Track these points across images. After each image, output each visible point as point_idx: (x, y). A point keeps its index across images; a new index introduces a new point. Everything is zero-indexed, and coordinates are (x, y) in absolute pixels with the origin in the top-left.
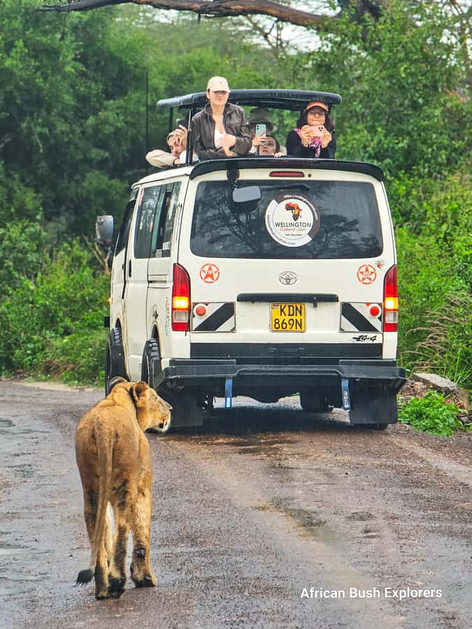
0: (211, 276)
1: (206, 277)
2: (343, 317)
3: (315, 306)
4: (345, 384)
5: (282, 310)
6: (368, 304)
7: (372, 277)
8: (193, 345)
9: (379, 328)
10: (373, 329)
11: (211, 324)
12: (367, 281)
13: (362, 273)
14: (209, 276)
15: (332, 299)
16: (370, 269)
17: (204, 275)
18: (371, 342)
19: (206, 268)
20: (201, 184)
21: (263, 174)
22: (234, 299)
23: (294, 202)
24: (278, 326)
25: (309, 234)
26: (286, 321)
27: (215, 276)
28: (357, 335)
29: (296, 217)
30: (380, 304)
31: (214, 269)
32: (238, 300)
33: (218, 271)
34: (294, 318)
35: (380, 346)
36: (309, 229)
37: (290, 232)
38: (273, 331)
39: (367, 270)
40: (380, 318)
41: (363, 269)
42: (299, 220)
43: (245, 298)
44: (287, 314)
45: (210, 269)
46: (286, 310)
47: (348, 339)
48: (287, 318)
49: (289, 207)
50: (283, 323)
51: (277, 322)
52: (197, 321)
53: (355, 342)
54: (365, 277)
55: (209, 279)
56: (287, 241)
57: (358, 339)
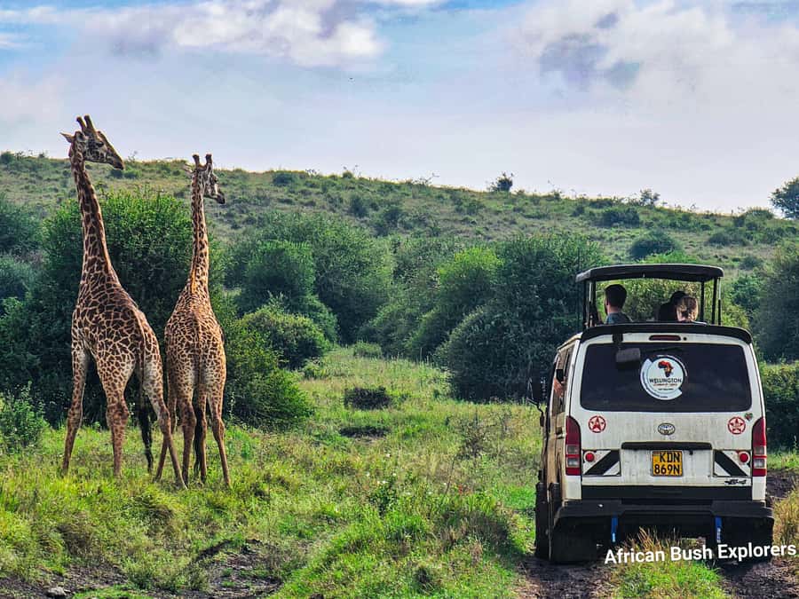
0: (599, 427)
1: (594, 428)
2: (716, 464)
3: (691, 454)
4: (718, 521)
5: (662, 457)
6: (738, 451)
7: (742, 428)
8: (584, 488)
9: (748, 473)
10: (743, 474)
11: (600, 469)
12: (736, 431)
13: (732, 424)
14: (597, 426)
15: (707, 447)
16: (740, 421)
17: (592, 426)
18: (741, 485)
19: (594, 420)
20: (589, 347)
21: (644, 338)
22: (618, 447)
23: (666, 360)
24: (657, 471)
25: (680, 388)
26: (666, 467)
27: (602, 426)
28: (729, 479)
29: (668, 374)
30: (749, 452)
31: (601, 420)
32: (622, 448)
33: (604, 423)
34: (672, 464)
35: (750, 488)
36: (679, 384)
37: (662, 387)
38: (654, 476)
39: (737, 422)
40: (748, 464)
41: (733, 421)
42: (671, 377)
43: (628, 446)
44: (666, 460)
45: (598, 420)
46: (665, 457)
47: (720, 482)
48: (666, 464)
49: (662, 365)
50: (663, 468)
51: (657, 467)
52: (587, 466)
53: (727, 485)
54: (735, 428)
55: (597, 430)
56: (661, 395)
57: (730, 483)
